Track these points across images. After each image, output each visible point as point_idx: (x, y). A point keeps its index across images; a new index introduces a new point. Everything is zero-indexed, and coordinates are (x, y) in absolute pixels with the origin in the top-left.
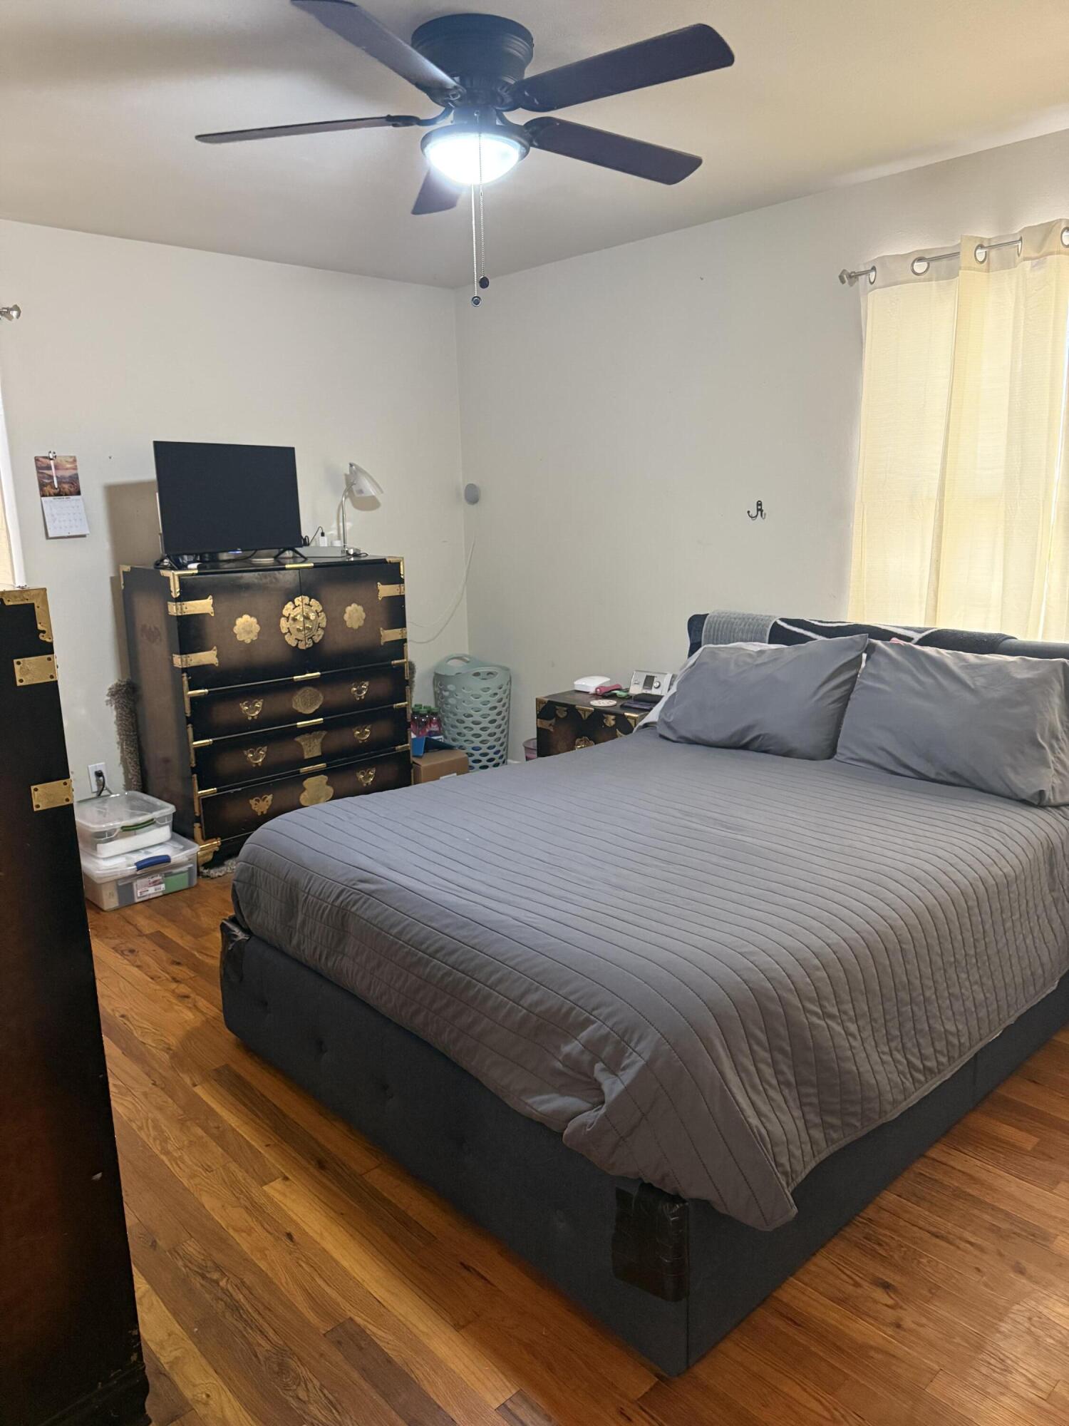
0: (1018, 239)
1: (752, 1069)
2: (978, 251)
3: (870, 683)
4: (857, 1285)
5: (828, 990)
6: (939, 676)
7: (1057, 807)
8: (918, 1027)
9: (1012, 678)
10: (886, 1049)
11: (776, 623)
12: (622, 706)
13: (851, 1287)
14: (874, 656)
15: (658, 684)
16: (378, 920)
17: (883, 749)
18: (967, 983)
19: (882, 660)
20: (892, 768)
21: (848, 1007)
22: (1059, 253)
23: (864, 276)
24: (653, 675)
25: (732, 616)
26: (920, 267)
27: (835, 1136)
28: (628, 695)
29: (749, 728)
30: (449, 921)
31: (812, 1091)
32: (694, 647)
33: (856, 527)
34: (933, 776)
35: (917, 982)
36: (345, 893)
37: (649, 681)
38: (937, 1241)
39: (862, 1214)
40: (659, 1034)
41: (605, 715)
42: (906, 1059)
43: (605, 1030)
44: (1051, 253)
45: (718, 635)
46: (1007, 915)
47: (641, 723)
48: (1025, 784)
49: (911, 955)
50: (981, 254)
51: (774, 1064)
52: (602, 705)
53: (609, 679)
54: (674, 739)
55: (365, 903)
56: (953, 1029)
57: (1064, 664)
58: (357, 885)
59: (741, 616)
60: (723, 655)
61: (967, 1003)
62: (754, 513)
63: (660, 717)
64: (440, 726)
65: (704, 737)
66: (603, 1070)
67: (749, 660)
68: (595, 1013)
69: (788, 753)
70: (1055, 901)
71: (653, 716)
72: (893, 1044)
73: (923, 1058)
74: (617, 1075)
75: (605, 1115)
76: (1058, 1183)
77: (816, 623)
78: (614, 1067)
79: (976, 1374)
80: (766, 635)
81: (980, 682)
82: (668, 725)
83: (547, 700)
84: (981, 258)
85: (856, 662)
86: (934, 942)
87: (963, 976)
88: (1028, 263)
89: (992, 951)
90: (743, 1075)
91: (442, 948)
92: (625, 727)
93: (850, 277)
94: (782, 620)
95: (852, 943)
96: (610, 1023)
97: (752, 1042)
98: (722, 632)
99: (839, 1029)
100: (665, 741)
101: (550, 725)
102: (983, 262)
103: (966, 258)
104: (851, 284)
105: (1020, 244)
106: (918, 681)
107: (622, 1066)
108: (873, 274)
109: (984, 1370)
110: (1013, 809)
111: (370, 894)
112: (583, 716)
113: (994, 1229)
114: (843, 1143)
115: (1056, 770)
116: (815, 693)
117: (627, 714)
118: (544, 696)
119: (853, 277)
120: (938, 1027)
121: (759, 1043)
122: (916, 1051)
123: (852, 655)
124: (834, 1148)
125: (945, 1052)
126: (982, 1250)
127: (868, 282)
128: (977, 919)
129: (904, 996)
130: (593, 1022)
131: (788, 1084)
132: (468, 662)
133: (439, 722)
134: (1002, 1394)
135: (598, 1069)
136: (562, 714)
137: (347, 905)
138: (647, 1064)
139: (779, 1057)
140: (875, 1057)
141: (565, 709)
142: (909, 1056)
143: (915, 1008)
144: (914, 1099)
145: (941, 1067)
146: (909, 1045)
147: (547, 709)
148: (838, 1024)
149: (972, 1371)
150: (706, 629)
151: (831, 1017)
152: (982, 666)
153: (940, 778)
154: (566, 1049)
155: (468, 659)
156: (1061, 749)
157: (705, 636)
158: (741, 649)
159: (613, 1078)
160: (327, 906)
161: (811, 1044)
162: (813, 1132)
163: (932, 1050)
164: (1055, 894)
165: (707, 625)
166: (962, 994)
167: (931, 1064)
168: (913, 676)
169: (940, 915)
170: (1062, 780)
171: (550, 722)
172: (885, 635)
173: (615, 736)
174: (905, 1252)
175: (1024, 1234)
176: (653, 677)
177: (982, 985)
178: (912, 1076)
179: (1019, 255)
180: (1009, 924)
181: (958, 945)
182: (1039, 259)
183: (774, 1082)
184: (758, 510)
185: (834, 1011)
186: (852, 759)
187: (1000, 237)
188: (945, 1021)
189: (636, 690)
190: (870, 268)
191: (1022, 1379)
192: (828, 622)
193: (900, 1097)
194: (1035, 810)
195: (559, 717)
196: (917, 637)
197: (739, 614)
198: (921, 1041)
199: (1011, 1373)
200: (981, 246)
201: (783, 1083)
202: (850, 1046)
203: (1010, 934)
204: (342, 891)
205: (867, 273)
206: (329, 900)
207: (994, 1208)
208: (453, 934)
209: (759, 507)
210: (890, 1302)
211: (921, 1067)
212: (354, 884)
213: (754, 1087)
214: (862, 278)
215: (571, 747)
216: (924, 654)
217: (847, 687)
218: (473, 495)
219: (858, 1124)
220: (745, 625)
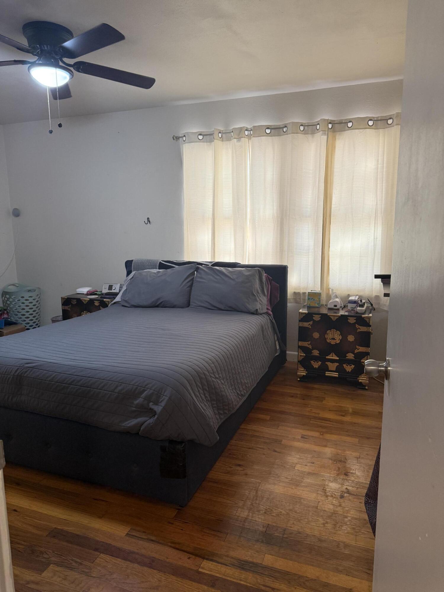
0: (231, 131)
1: (199, 396)
2: (219, 134)
3: (199, 280)
4: (231, 467)
5: (215, 370)
6: (221, 276)
7: (261, 314)
8: (238, 381)
9: (244, 275)
10: (231, 389)
11: (160, 262)
12: (101, 297)
13: (230, 469)
14: (199, 271)
15: (115, 288)
16: (39, 377)
17: (207, 302)
18: (248, 368)
19: (202, 272)
20: (210, 307)
21: (221, 375)
22: (244, 137)
23: (181, 138)
24: (112, 285)
25: (143, 260)
26: (201, 137)
27: (222, 417)
28: (102, 293)
29: (159, 299)
30: (74, 371)
31: (215, 403)
32: (129, 273)
33: (185, 228)
34: (223, 308)
35: (236, 367)
36: (19, 369)
37: (110, 287)
38: (250, 450)
39: (226, 448)
40: (171, 388)
41: (95, 301)
42: (237, 392)
43: (151, 391)
44: (242, 137)
45: (138, 268)
46: (255, 347)
47: (113, 302)
48: (251, 307)
49: (234, 358)
50: (220, 135)
51: (204, 394)
52: (92, 297)
53: (91, 288)
54: (129, 306)
55: (30, 372)
56: (246, 382)
57: (258, 270)
58: (25, 365)
59: (147, 260)
60: (144, 274)
61: (249, 374)
62: (146, 222)
63: (121, 299)
64: (8, 315)
65: (141, 304)
66: (153, 405)
67: (154, 275)
68: (147, 387)
69: (174, 307)
70: (265, 342)
71: (118, 299)
72: (233, 387)
73: (240, 391)
74: (158, 405)
75: (157, 418)
76: (278, 426)
77: (175, 261)
78: (156, 403)
79: (271, 480)
80: (157, 266)
81: (235, 277)
82: (126, 301)
83: (66, 297)
84: (220, 136)
85: (193, 274)
86: (239, 355)
87: (247, 365)
88: (235, 140)
89: (252, 358)
90: (197, 398)
91: (74, 381)
92: (104, 305)
93: (176, 138)
94: (162, 261)
95: (218, 355)
96: (153, 388)
97: (198, 387)
98: (140, 266)
99: (219, 382)
100: (124, 307)
101: (69, 308)
102: (221, 138)
103: (216, 136)
104: (177, 141)
105: (232, 133)
106: (216, 278)
107: (160, 401)
108: (184, 138)
109: (273, 478)
110: (250, 316)
111: (33, 367)
112: (84, 303)
113: (265, 443)
114: (224, 419)
115: (260, 303)
116: (181, 285)
117: (105, 300)
118: (64, 296)
119: (178, 138)
120: (243, 381)
121: (200, 388)
122: (238, 389)
123: (192, 271)
124: (222, 421)
125: (245, 389)
126: (264, 449)
127: (183, 141)
128: (248, 347)
129: (233, 371)
130: (147, 390)
131: (208, 400)
132: (18, 287)
133: (8, 313)
134: (279, 483)
135: (151, 405)
136: (74, 302)
137: (22, 373)
138: (169, 398)
139: (206, 392)
140: (229, 391)
141: (76, 300)
142: (237, 391)
143: (237, 376)
144: (241, 403)
145: (245, 394)
146: (236, 387)
147: (67, 302)
148: (219, 381)
149: (270, 480)
150: (133, 265)
151: (217, 378)
152: (234, 271)
153: (225, 309)
154: (136, 402)
155: (17, 285)
156: (260, 296)
157: (133, 268)
158: (149, 272)
159: (157, 406)
160: (11, 377)
161: (214, 387)
162: (216, 416)
163: (242, 389)
164: (265, 341)
165: (133, 264)
166: (247, 371)
167: (243, 393)
168: (213, 276)
169: (239, 346)
170: (262, 306)
171: (68, 307)
172: (201, 264)
173: (100, 309)
174: (242, 455)
175: (273, 442)
176: (112, 286)
177: (251, 368)
178: (238, 397)
179: (232, 137)
180: (255, 349)
181: (244, 356)
182: (239, 139)
183: (205, 400)
184: (148, 221)
185: (217, 376)
186: (197, 306)
187: (226, 130)
188: (244, 379)
189: (105, 291)
190: (183, 136)
191: (284, 478)
192: (179, 261)
193: (237, 404)
194: (255, 315)
195: (73, 304)
196: (210, 264)
197: (146, 260)
198: (239, 386)
199: (280, 477)
200: (220, 133)
201: (207, 400)
202: (223, 387)
203: (256, 352)
204: (18, 369)
205: (182, 137)
206: (11, 374)
207: (264, 437)
208: (78, 374)
209: (148, 220)
210: (242, 469)
211: (240, 394)
212: (23, 365)
213: (201, 402)
214: (181, 139)
215: (80, 315)
216: (216, 269)
217: (191, 282)
218: (16, 213)
219: (227, 412)
220: (149, 263)
